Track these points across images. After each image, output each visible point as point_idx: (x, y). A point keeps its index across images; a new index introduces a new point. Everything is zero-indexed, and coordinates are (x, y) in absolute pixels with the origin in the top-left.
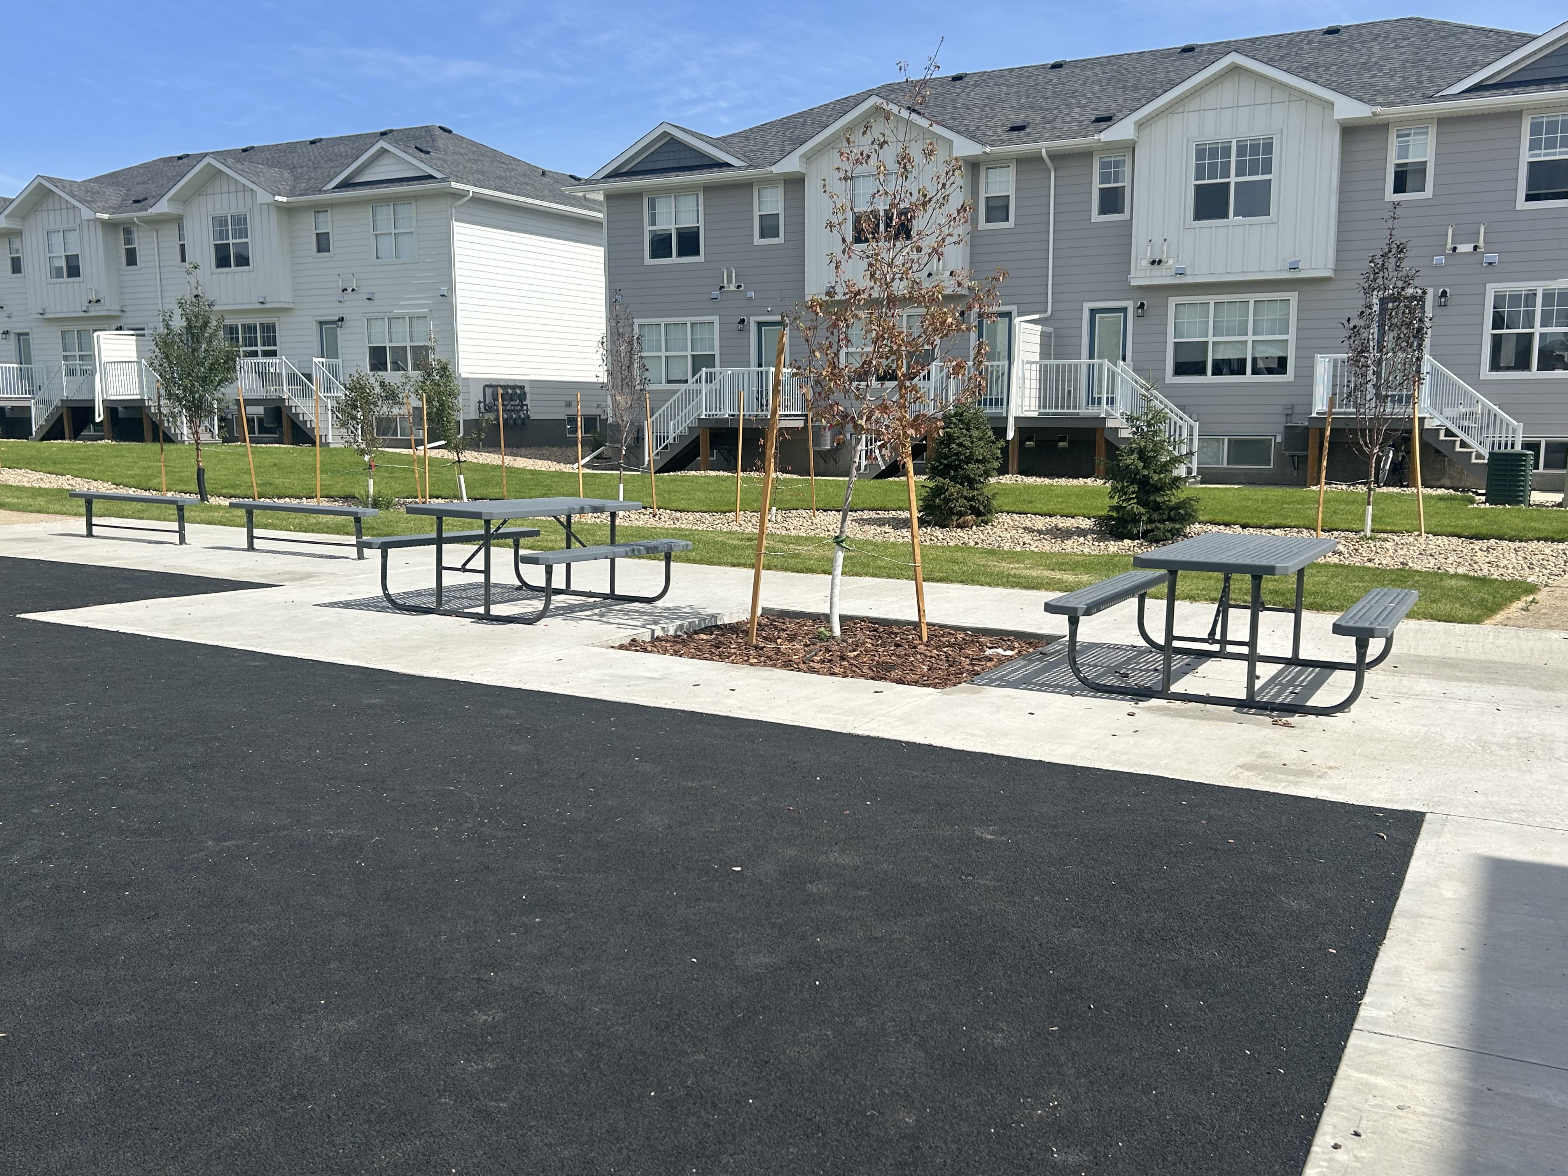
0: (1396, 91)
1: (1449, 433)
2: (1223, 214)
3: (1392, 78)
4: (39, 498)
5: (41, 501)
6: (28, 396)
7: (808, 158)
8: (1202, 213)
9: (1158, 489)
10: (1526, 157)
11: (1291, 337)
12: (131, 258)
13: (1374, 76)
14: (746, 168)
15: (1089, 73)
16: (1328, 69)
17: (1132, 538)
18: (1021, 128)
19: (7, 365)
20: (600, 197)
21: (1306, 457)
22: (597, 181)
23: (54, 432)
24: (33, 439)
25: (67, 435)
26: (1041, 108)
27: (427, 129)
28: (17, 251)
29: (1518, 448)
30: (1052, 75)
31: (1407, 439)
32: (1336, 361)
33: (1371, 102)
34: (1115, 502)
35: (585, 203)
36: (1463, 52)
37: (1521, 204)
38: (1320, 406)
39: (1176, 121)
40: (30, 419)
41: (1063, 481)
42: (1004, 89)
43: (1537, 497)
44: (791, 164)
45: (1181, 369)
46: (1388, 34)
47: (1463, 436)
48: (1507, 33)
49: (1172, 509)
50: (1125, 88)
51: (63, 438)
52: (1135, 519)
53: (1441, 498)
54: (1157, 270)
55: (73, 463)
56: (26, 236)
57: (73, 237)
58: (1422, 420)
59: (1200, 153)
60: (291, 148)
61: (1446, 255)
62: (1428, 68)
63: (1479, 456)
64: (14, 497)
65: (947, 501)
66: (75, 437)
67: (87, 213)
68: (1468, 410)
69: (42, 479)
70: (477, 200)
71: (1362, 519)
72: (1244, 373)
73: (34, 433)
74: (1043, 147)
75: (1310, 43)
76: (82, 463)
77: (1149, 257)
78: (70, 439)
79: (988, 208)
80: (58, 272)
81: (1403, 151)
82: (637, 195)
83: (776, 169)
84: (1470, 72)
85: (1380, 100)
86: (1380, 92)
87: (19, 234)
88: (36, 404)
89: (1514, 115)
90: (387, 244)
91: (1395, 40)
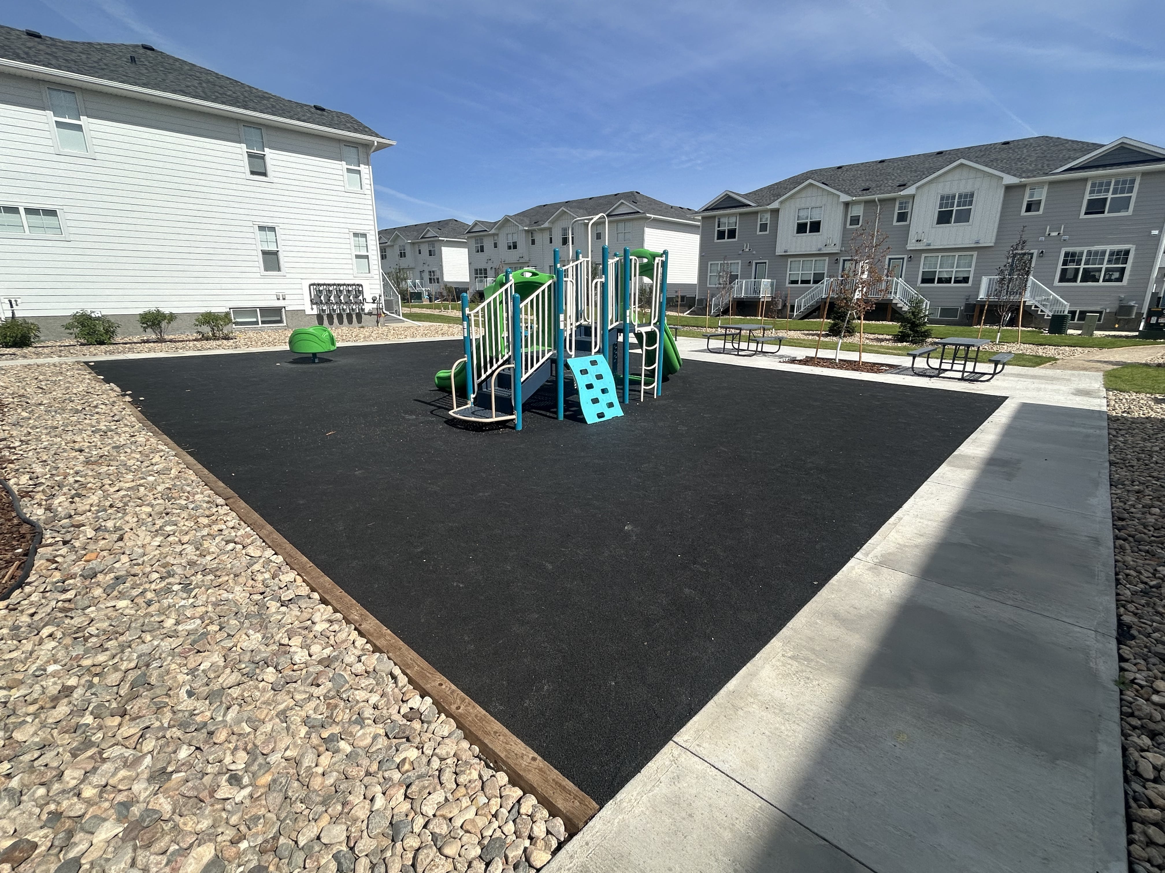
0: (1032, 171)
1: (1036, 307)
2: (948, 222)
3: (1030, 165)
7: (781, 203)
8: (939, 222)
9: (918, 325)
10: (1087, 197)
11: (972, 269)
12: (533, 242)
13: (1023, 164)
14: (757, 206)
15: (896, 165)
16: (1002, 161)
17: (907, 342)
18: (868, 189)
20: (700, 218)
21: (973, 315)
22: (700, 213)
26: (875, 181)
27: (632, 193)
28: (496, 240)
29: (1066, 313)
30: (879, 165)
31: (1018, 309)
32: (990, 279)
33: (1020, 177)
34: (901, 330)
35: (694, 220)
36: (1064, 152)
37: (1082, 216)
38: (982, 296)
39: (933, 186)
41: (873, 322)
42: (859, 172)
43: (1070, 331)
44: (775, 205)
45: (924, 281)
46: (1031, 144)
47: (1042, 308)
48: (1087, 143)
49: (922, 333)
50: (911, 171)
52: (909, 336)
53: (1028, 331)
54: (918, 244)
56: (500, 235)
57: (515, 236)
58: (1025, 302)
59: (942, 198)
60: (583, 200)
61: (1045, 237)
62: (1047, 160)
63: (1048, 316)
65: (839, 328)
67: (521, 228)
68: (1046, 298)
70: (655, 220)
71: (996, 338)
72: (950, 282)
74: (876, 197)
75: (995, 148)
77: (916, 239)
79: (851, 220)
80: (510, 248)
81: (1032, 195)
82: (714, 217)
83: (769, 207)
84: (1066, 162)
85: (1024, 175)
86: (1024, 172)
87: (497, 235)
89: (1085, 180)
90: (621, 236)
91: (1034, 147)
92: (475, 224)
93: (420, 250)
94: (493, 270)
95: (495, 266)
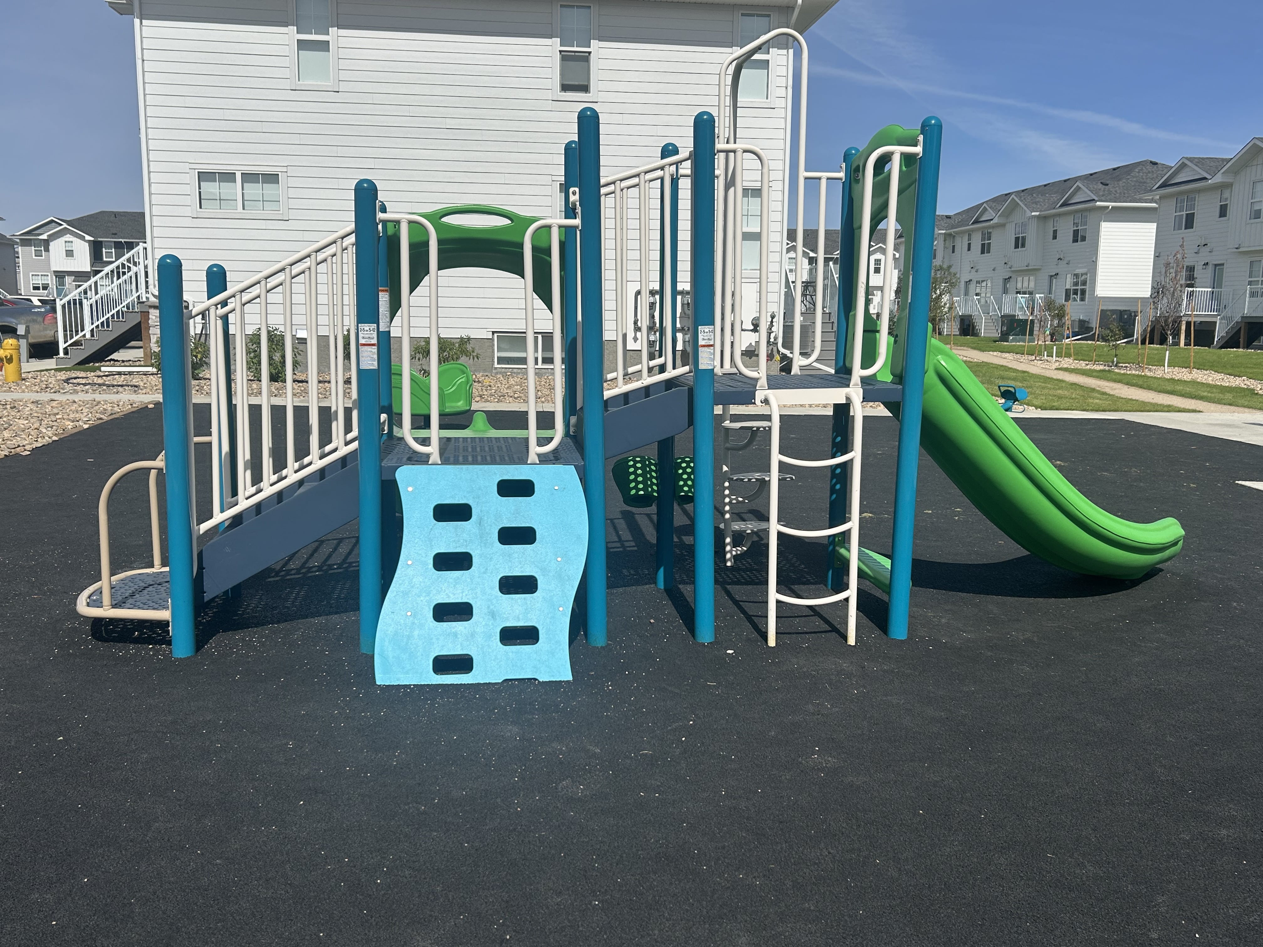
4: (1228, 395)
5: (1229, 396)
6: (1215, 313)
19: (1203, 289)
23: (1231, 342)
24: (1214, 348)
25: (1241, 345)
28: (1226, 199)
40: (1214, 331)
51: (1238, 347)
55: (1247, 367)
56: (1235, 188)
64: (1209, 392)
66: (1248, 346)
69: (1223, 379)
73: (1215, 343)
76: (1255, 368)
78: (1244, 348)
87: (1230, 186)
88: (1221, 319)
92: (1182, 166)
93: (1055, 232)
94: (1210, 268)
95: (1215, 259)
